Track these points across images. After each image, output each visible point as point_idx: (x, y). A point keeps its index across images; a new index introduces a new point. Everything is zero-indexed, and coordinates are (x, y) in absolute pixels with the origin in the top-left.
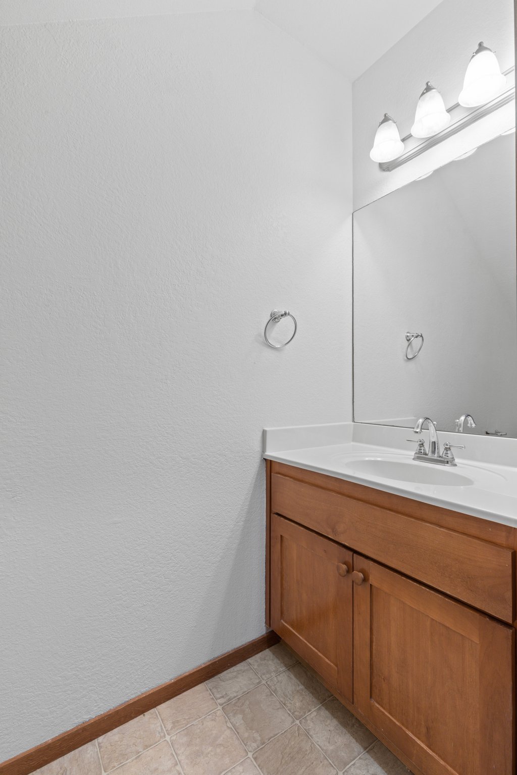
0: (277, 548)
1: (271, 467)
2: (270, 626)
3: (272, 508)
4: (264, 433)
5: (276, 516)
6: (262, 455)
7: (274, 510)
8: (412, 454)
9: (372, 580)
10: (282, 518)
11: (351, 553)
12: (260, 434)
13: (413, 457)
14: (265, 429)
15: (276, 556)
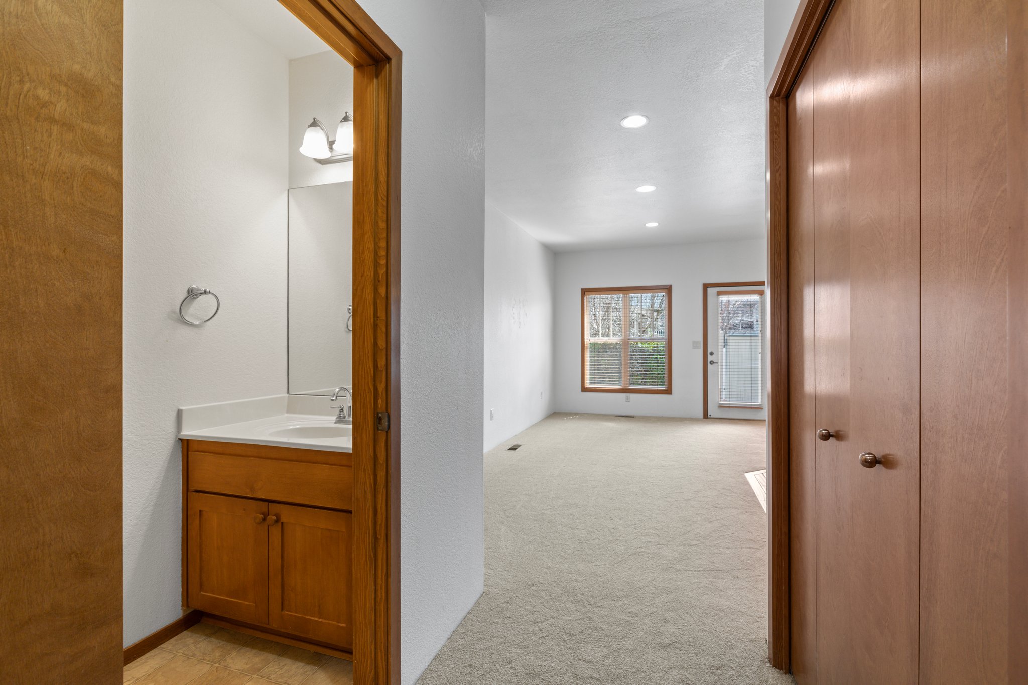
0: (195, 523)
1: (187, 447)
2: (188, 606)
3: (189, 486)
4: (179, 413)
5: (194, 493)
6: (177, 436)
7: (192, 488)
8: (334, 418)
9: (284, 519)
10: (201, 494)
11: (266, 503)
12: (174, 414)
13: (334, 421)
14: (181, 408)
15: (193, 533)
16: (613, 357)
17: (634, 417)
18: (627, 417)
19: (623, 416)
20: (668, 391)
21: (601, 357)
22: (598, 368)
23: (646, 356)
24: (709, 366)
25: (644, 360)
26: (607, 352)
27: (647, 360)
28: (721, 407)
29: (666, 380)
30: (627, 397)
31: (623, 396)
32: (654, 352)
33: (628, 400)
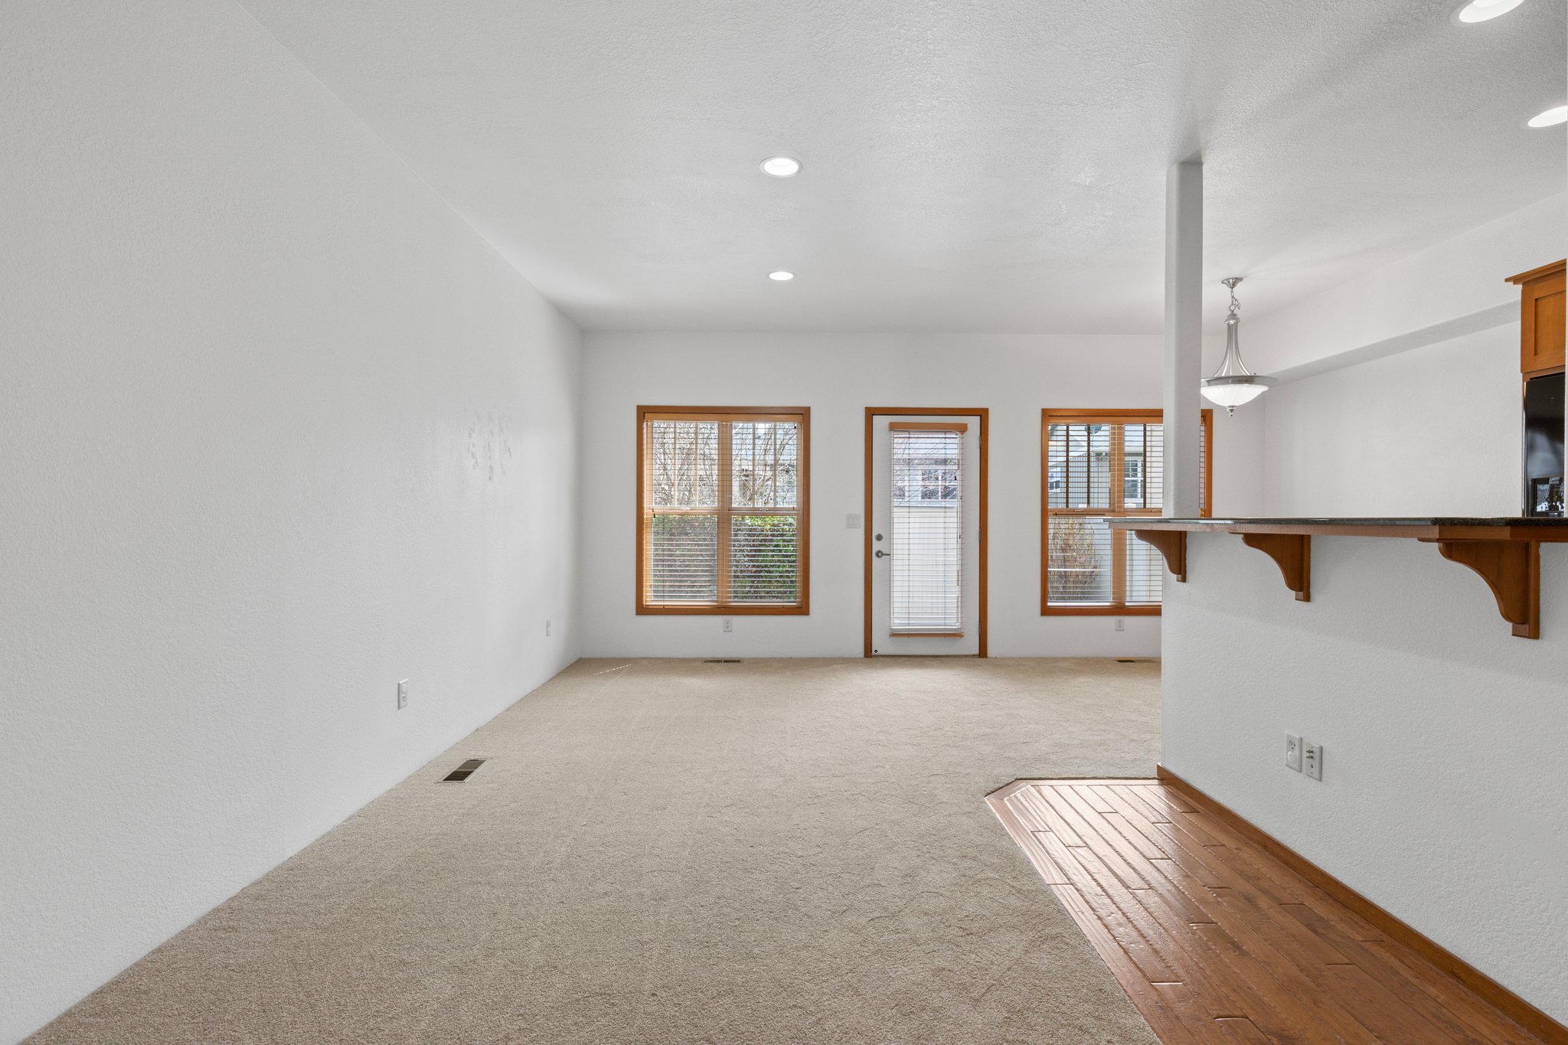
16: (699, 545)
17: (739, 661)
18: (726, 661)
19: (718, 661)
20: (803, 609)
21: (677, 545)
22: (671, 566)
23: (760, 542)
24: (875, 561)
25: (756, 551)
26: (687, 534)
27: (760, 551)
28: (895, 634)
29: (798, 589)
30: (727, 622)
31: (718, 620)
32: (773, 535)
33: (728, 629)
